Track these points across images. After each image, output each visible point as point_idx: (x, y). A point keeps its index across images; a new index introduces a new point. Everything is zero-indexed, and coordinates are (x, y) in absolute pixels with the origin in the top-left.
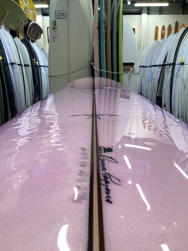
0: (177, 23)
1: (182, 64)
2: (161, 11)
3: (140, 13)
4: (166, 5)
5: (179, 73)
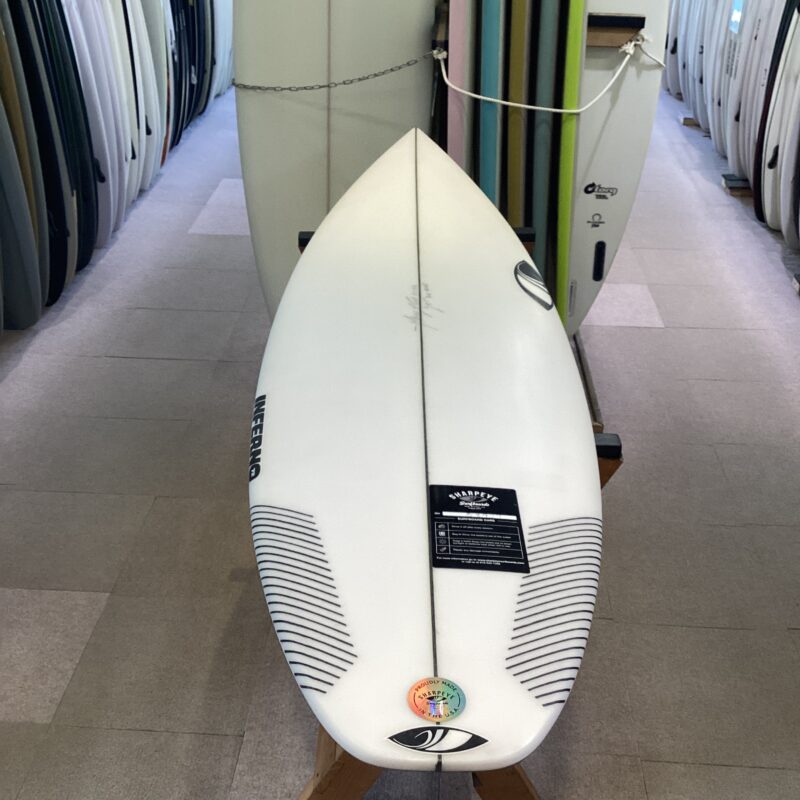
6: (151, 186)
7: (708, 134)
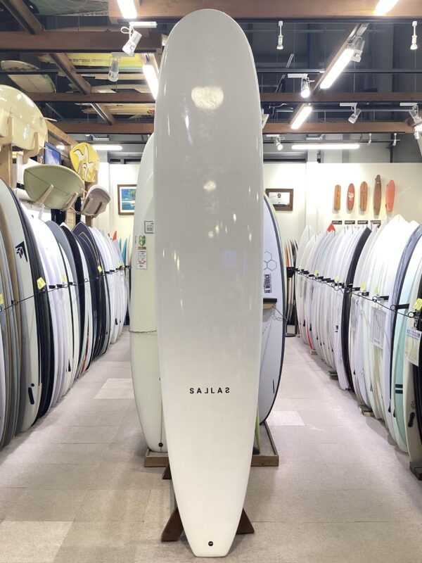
0: (378, 179)
1: (366, 294)
2: (346, 157)
3: (303, 159)
4: (354, 147)
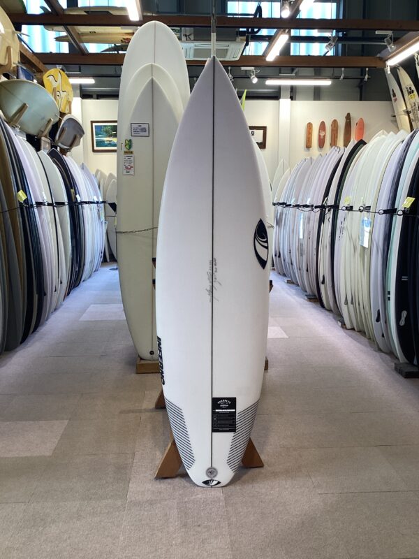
0: (348, 117)
1: (350, 208)
2: (317, 94)
3: (275, 95)
4: (327, 83)
5: (345, 225)
6: (59, 308)
7: (298, 285)
